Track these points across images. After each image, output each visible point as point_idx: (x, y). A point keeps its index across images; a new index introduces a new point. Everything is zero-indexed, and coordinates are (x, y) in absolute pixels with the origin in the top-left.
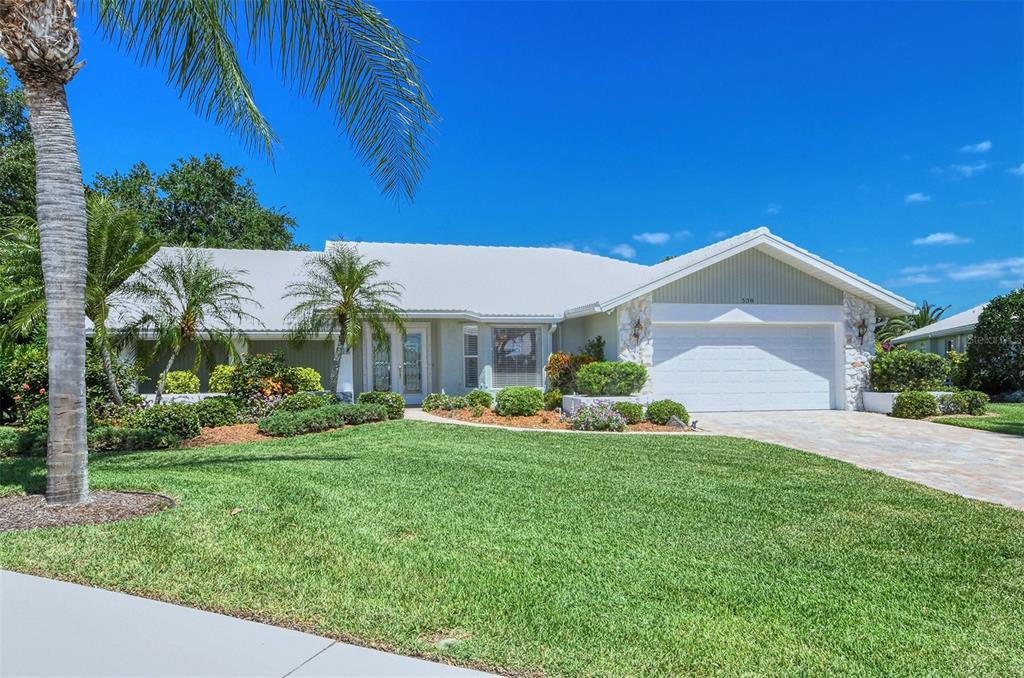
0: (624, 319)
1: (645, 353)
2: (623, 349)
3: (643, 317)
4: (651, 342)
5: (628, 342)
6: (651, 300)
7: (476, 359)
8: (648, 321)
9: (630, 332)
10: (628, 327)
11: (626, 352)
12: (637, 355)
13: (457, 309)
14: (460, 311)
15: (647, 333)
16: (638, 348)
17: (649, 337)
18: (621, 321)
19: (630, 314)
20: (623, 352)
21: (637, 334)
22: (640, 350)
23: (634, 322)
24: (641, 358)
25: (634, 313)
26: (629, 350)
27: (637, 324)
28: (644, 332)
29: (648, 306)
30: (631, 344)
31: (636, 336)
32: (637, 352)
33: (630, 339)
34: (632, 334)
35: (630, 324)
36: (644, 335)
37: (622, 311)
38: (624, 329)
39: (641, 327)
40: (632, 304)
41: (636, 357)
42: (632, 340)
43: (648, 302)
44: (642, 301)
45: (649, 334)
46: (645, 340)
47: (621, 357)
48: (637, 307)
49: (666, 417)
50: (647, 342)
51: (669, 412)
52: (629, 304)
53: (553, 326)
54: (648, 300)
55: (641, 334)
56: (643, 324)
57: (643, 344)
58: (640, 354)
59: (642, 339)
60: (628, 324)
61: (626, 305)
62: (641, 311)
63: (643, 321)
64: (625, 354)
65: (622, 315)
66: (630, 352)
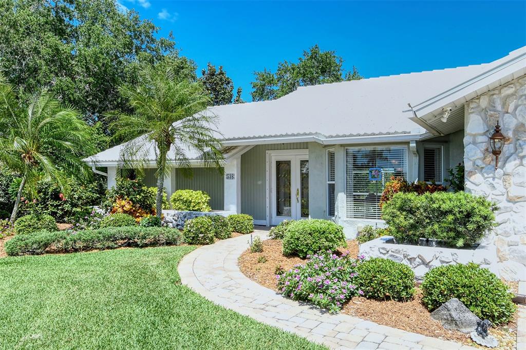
0: (475, 126)
1: (513, 180)
2: (471, 173)
3: (509, 124)
5: (480, 163)
7: (334, 184)
8: (521, 129)
9: (484, 146)
10: (481, 139)
11: (477, 178)
12: (497, 183)
15: (518, 148)
16: (499, 171)
17: (521, 155)
18: (468, 132)
19: (485, 120)
20: (472, 179)
21: (497, 149)
22: (505, 174)
23: (492, 131)
24: (507, 189)
25: (491, 116)
26: (483, 176)
27: (497, 133)
28: (512, 145)
29: (520, 103)
30: (487, 165)
31: (496, 153)
32: (500, 178)
33: (484, 159)
34: (487, 150)
35: (485, 134)
36: (512, 151)
37: (471, 115)
38: (474, 143)
39: (504, 138)
40: (489, 104)
41: (495, 185)
42: (488, 159)
43: (522, 96)
44: (508, 96)
45: (522, 149)
46: (515, 160)
47: (468, 184)
48: (499, 108)
49: (441, 299)
50: (518, 162)
51: (451, 290)
52: (484, 102)
53: (411, 145)
54: (521, 94)
55: (507, 148)
56: (510, 134)
57: (510, 166)
58: (504, 181)
59: (508, 158)
60: (481, 135)
61: (479, 106)
62: (507, 113)
63: (508, 129)
64: (476, 181)
65: (470, 122)
66: (485, 178)
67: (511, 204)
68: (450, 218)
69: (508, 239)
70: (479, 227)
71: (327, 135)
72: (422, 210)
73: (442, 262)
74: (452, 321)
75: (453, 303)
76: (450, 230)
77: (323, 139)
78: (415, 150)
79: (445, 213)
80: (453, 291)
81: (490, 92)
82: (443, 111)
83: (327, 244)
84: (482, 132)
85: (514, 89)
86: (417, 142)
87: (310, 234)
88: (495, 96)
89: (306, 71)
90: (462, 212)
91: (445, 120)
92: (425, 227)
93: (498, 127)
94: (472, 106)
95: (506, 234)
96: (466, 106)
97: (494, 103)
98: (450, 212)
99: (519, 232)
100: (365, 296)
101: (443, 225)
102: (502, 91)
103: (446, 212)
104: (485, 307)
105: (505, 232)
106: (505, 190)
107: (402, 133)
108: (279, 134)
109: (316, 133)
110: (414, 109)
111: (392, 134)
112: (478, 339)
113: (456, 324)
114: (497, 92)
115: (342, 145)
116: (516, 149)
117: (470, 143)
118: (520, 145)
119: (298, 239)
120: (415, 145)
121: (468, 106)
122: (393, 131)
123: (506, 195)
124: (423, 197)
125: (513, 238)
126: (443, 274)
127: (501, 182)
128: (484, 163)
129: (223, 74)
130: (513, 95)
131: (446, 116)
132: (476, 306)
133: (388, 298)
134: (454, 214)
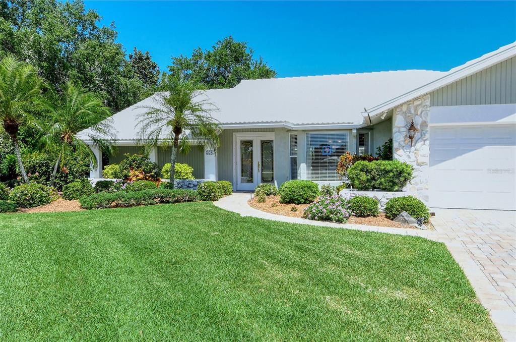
0: (399, 122)
1: (420, 153)
2: (397, 149)
3: (418, 121)
4: (427, 142)
5: (402, 143)
6: (428, 104)
7: (296, 158)
8: (424, 124)
9: (405, 134)
10: (403, 129)
11: (401, 152)
12: (412, 155)
13: (278, 121)
14: (281, 122)
15: (423, 135)
16: (413, 149)
17: (425, 139)
18: (396, 125)
19: (405, 118)
20: (398, 153)
21: (412, 135)
22: (415, 150)
23: (409, 125)
24: (416, 158)
25: (409, 116)
26: (404, 151)
27: (412, 127)
28: (419, 134)
29: (424, 109)
30: (406, 145)
31: (411, 138)
32: (413, 152)
33: (405, 141)
34: (406, 136)
35: (405, 127)
36: (420, 137)
37: (398, 115)
38: (399, 132)
39: (416, 129)
40: (407, 109)
41: (411, 156)
42: (407, 141)
43: (425, 106)
44: (418, 106)
45: (425, 135)
46: (421, 142)
47: (395, 156)
48: (413, 112)
49: (397, 213)
50: (422, 143)
51: (402, 208)
52: (404, 108)
53: (353, 131)
54: (424, 104)
55: (417, 135)
56: (418, 127)
57: (419, 145)
58: (415, 153)
59: (417, 141)
60: (403, 127)
61: (402, 110)
62: (417, 115)
63: (418, 124)
64: (400, 154)
65: (397, 119)
66: (405, 152)
67: (419, 167)
68: (391, 174)
69: (418, 186)
70: (405, 179)
71: (295, 124)
72: (375, 171)
73: (387, 199)
74: (405, 221)
75: (404, 214)
76: (391, 181)
77: (291, 126)
78: (356, 134)
79: (387, 172)
80: (403, 208)
81: (408, 103)
82: (383, 113)
83: (312, 194)
84: (403, 125)
85: (420, 102)
86: (358, 130)
87: (302, 188)
88: (411, 105)
89: (222, 59)
90: (397, 171)
91: (383, 118)
92: (376, 181)
93: (412, 123)
94: (398, 110)
95: (416, 184)
96: (394, 110)
97: (410, 109)
98: (391, 171)
99: (423, 182)
100: (356, 216)
101: (386, 179)
102: (415, 102)
103: (389, 171)
104: (418, 215)
105: (416, 183)
106: (415, 159)
107: (347, 123)
108: (256, 122)
109: (285, 121)
110: (368, 111)
111: (341, 124)
112: (419, 227)
113: (407, 222)
114: (411, 103)
115: (303, 131)
116: (422, 136)
117: (397, 132)
118: (424, 134)
119: (294, 192)
120: (356, 131)
121: (396, 110)
122: (342, 122)
123: (416, 162)
124: (371, 163)
125: (420, 186)
126: (396, 201)
127: (413, 154)
128: (404, 143)
129: (148, 58)
130: (420, 105)
131: (384, 115)
132: (414, 215)
133: (368, 216)
134: (393, 172)
